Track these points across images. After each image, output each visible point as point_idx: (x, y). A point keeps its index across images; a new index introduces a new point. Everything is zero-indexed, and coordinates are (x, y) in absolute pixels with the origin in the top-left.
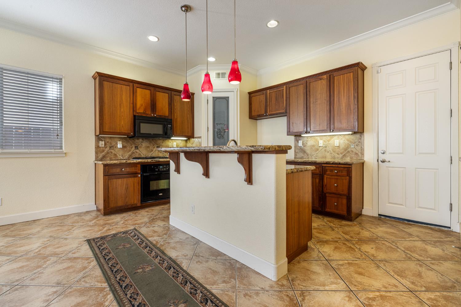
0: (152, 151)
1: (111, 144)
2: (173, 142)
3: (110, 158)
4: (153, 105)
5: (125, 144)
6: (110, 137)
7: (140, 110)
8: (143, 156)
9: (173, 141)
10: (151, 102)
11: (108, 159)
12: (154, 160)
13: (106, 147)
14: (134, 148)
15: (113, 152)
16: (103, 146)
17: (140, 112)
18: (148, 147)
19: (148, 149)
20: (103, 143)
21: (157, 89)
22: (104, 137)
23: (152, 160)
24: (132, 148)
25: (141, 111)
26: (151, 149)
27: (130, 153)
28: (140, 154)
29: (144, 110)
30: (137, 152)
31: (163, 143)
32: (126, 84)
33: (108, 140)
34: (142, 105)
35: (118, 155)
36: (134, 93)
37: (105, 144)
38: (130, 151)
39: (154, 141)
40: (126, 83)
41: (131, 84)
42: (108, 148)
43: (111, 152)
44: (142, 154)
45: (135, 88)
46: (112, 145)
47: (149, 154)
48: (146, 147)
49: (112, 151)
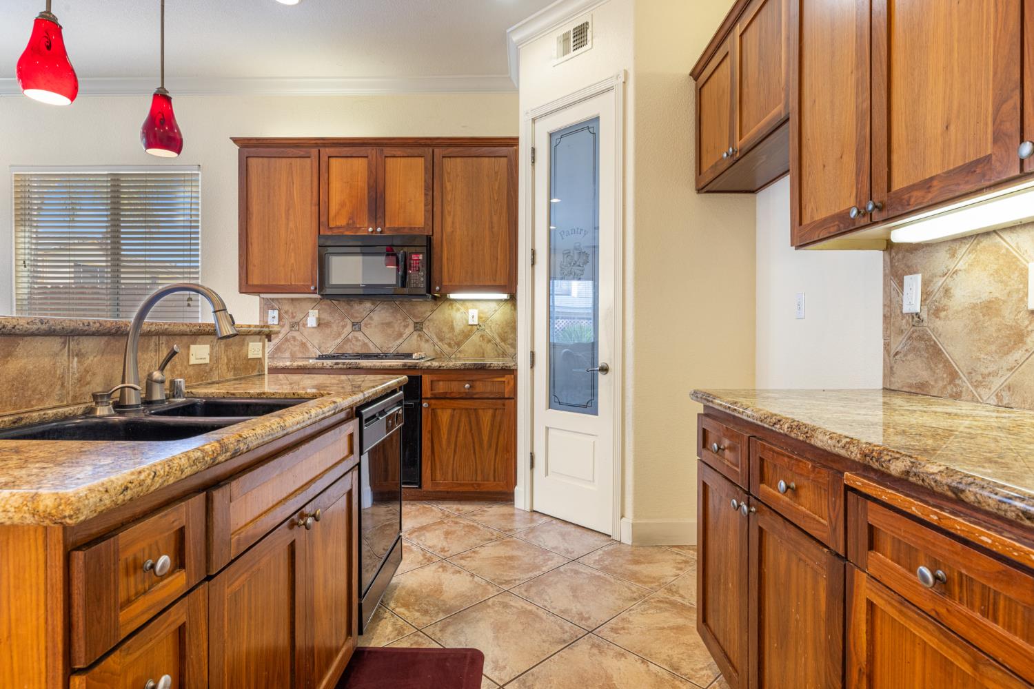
0: (400, 335)
1: (294, 317)
2: (467, 309)
3: (291, 353)
4: (376, 201)
5: (326, 317)
6: (292, 299)
7: (339, 220)
8: (374, 350)
9: (469, 304)
10: (369, 193)
11: (287, 354)
12: (344, 364)
13: (283, 326)
14: (349, 328)
15: (299, 337)
16: (276, 322)
17: (338, 224)
18: (389, 324)
19: (390, 331)
20: (276, 313)
21: (388, 151)
22: (277, 299)
23: (337, 364)
24: (344, 327)
25: (342, 222)
26: (397, 329)
27: (339, 340)
28: (365, 344)
29: (350, 219)
30: (357, 340)
31: (433, 311)
32: (302, 154)
33: (286, 307)
34: (343, 205)
35: (309, 345)
36: (322, 175)
37: (280, 318)
38: (340, 335)
39: (407, 307)
40: (301, 152)
41: (314, 151)
42: (287, 328)
43: (294, 338)
44: (371, 345)
45: (324, 159)
46: (297, 319)
47: (390, 345)
48: (383, 324)
49: (296, 334)
